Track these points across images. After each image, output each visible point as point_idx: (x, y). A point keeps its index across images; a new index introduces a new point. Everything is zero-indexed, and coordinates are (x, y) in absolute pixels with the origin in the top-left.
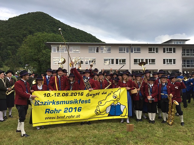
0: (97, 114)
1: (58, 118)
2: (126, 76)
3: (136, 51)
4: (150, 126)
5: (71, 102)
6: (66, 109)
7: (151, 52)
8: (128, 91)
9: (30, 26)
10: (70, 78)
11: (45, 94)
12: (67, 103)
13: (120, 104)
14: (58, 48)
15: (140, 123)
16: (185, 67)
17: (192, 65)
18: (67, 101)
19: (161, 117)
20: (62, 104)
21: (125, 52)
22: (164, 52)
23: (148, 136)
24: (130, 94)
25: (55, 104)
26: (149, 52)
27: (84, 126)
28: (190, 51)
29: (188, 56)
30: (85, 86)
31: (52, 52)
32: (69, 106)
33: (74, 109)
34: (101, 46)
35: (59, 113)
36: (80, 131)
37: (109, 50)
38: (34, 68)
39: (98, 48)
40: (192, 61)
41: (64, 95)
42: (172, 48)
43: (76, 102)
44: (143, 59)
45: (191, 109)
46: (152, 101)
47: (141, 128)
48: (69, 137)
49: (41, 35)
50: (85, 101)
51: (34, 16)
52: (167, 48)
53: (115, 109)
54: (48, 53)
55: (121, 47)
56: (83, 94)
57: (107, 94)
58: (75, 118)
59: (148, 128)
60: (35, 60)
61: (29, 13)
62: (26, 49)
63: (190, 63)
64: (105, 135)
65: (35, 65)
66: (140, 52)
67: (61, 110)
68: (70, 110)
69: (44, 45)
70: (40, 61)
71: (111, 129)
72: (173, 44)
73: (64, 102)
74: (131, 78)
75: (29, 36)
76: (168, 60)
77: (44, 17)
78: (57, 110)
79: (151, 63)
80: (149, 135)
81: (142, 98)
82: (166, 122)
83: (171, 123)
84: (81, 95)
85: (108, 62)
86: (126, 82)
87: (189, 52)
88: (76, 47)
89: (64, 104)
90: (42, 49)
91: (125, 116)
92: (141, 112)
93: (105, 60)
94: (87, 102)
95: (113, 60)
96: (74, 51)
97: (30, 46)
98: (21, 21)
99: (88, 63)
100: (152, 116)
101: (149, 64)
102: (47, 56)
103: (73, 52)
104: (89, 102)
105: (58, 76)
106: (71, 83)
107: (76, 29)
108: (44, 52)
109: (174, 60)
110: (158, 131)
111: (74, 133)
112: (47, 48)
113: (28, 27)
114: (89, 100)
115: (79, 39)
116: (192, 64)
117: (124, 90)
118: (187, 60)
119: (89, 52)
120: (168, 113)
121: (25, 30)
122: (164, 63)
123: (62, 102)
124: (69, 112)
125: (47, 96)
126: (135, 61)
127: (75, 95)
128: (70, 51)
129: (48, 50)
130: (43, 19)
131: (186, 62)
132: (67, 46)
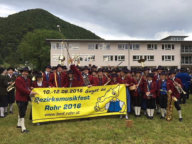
0: (96, 110)
1: (58, 114)
3: (135, 48)
4: (149, 122)
5: (71, 99)
6: (66, 106)
7: (150, 49)
8: (126, 87)
9: (30, 23)
10: (69, 75)
11: (45, 91)
12: (66, 100)
13: (119, 100)
14: (57, 45)
15: (139, 119)
16: (184, 63)
17: (191, 62)
18: (66, 98)
19: (160, 113)
20: (62, 101)
21: (124, 49)
22: (163, 48)
23: (146, 132)
24: (128, 90)
25: (54, 101)
26: (148, 49)
27: (84, 122)
28: (188, 48)
29: (186, 53)
30: (84, 82)
31: (52, 49)
32: (68, 103)
33: (73, 105)
34: (100, 43)
35: (58, 109)
36: (79, 126)
37: (108, 47)
38: (34, 65)
39: (97, 45)
40: (190, 58)
41: (63, 92)
42: (170, 45)
43: (76, 99)
44: (142, 56)
45: (189, 105)
46: (151, 97)
47: (139, 124)
48: (68, 132)
49: (40, 31)
50: (85, 98)
51: (34, 13)
52: (166, 45)
53: (114, 106)
54: (48, 50)
55: (120, 44)
56: (82, 91)
57: (106, 90)
58: (74, 115)
59: (147, 124)
60: (35, 57)
61: (28, 10)
62: (25, 46)
63: (189, 59)
64: (104, 131)
65: (35, 62)
66: (139, 49)
67: (60, 107)
68: (70, 107)
69: (44, 42)
70: (40, 58)
71: (110, 125)
72: (172, 40)
73: (63, 99)
74: (130, 74)
75: (29, 33)
76: (167, 57)
77: (43, 14)
78: (57, 107)
79: (150, 59)
80: (148, 131)
81: (140, 95)
83: (169, 119)
84: (80, 92)
85: (107, 59)
88: (75, 44)
89: (64, 100)
90: (41, 45)
91: (124, 112)
92: (140, 108)
93: (105, 57)
94: (86, 98)
95: (112, 57)
96: (74, 48)
97: (30, 43)
98: (20, 18)
99: (88, 60)
100: (150, 112)
101: (148, 60)
102: (46, 53)
103: (72, 49)
104: (88, 99)
105: (58, 72)
106: (71, 79)
107: (75, 26)
108: (44, 48)
109: (173, 57)
110: (156, 127)
111: (73, 129)
112: (47, 45)
113: (28, 24)
114: (88, 96)
115: (79, 35)
116: (191, 60)
117: (123, 87)
118: (185, 57)
119: (88, 49)
120: (166, 109)
121: (24, 27)
122: (163, 59)
123: (61, 99)
124: (69, 108)
125: (47, 93)
126: (134, 57)
127: (74, 91)
128: (70, 48)
129: (47, 47)
130: (42, 16)
131: (185, 58)
132: (67, 43)
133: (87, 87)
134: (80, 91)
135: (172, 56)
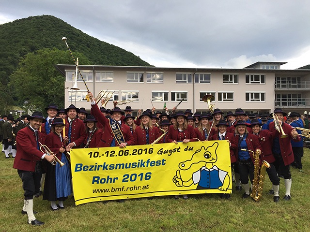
3: (203, 81)
6: (126, 177)
7: (228, 82)
9: (32, 38)
16: (280, 105)
21: (186, 82)
22: (247, 81)
23: (218, 223)
26: (224, 82)
29: (284, 89)
30: (113, 136)
31: (67, 80)
34: (147, 72)
38: (37, 107)
39: (142, 75)
40: (289, 97)
41: (121, 154)
42: (259, 76)
44: (214, 93)
49: (48, 52)
51: (39, 22)
52: (252, 76)
54: (60, 82)
55: (179, 73)
60: (39, 94)
61: (30, 18)
62: (23, 76)
63: (287, 99)
65: (40, 103)
66: (209, 82)
69: (54, 69)
70: (47, 95)
71: (154, 211)
72: (261, 69)
75: (30, 54)
76: (254, 94)
77: (55, 24)
79: (226, 99)
82: (249, 196)
83: (257, 198)
85: (158, 97)
87: (285, 82)
88: (105, 73)
90: (50, 75)
91: (227, 189)
95: (166, 95)
96: (104, 79)
97: (31, 71)
98: (16, 31)
99: (127, 99)
101: (224, 100)
102: (58, 88)
103: (101, 81)
106: (90, 132)
107: (108, 44)
108: (54, 80)
109: (263, 94)
110: (235, 213)
112: (60, 75)
113: (29, 40)
116: (290, 100)
118: (282, 95)
119: (128, 81)
120: (252, 182)
121: (23, 45)
122: (247, 99)
128: (97, 79)
129: (60, 78)
130: (53, 27)
131: (281, 97)
132: (92, 71)
135: (261, 93)
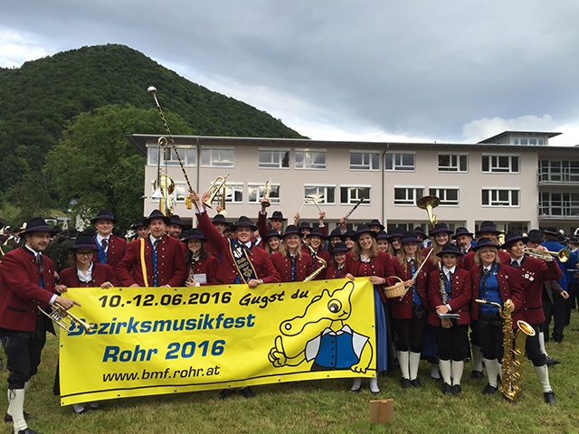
0: (275, 362)
1: (146, 376)
2: (370, 240)
3: (401, 166)
4: (447, 404)
5: (191, 325)
6: (174, 348)
7: (447, 169)
8: (376, 287)
9: (87, 85)
11: (105, 298)
12: (175, 329)
13: (352, 331)
14: (167, 154)
15: (413, 395)
16: (548, 214)
17: (568, 209)
18: (176, 321)
20: (161, 330)
21: (368, 168)
22: (485, 168)
24: (381, 298)
25: (135, 331)
26: (440, 169)
27: (232, 402)
28: (561, 168)
29: (556, 183)
30: (237, 271)
31: (149, 163)
32: (183, 337)
33: (200, 346)
34: (296, 149)
35: (148, 359)
36: (215, 419)
37: (321, 160)
38: (93, 212)
39: (287, 154)
40: (566, 198)
41: (166, 301)
42: (507, 157)
43: (208, 324)
44: (422, 190)
46: (453, 320)
47: (415, 410)
49: (117, 111)
50: (237, 321)
51: (100, 57)
52: (494, 158)
53: (335, 348)
54: (137, 166)
55: (356, 152)
56: (229, 299)
57: (311, 296)
58: (203, 378)
59: (440, 412)
60: (98, 188)
61: (84, 49)
62: (70, 154)
63: (562, 202)
65: (99, 204)
66: (413, 169)
67: (156, 351)
68: (188, 351)
69: (126, 143)
70: (112, 190)
71: (317, 414)
72: (512, 144)
73: (166, 325)
74: (386, 246)
75: (82, 116)
76: (498, 193)
78: (143, 352)
79: (445, 201)
82: (496, 389)
83: (512, 394)
84: (223, 301)
85: (316, 197)
86: (372, 258)
87: (558, 171)
88: (220, 151)
89: (168, 329)
90: (119, 153)
91: (366, 369)
92: (416, 357)
93: (309, 191)
94: (243, 323)
95: (331, 191)
96: (216, 161)
97: (84, 145)
98: (59, 72)
99: (258, 198)
100: (452, 371)
102: (133, 177)
103: (211, 166)
104: (249, 325)
105: (151, 237)
107: (223, 96)
108: (126, 162)
109: (515, 193)
110: (471, 423)
112: (136, 153)
113: (81, 89)
114: (250, 317)
115: (234, 126)
116: (568, 205)
117: (364, 288)
118: (553, 195)
119: (260, 165)
121: (70, 98)
122: (485, 201)
123: (159, 325)
124: (184, 355)
125: (111, 305)
126: (399, 193)
127: (204, 299)
128: (203, 163)
129: (136, 158)
130: (125, 66)
131: (550, 198)
132: (195, 147)
133: (246, 286)
134: (224, 297)
135: (512, 191)
